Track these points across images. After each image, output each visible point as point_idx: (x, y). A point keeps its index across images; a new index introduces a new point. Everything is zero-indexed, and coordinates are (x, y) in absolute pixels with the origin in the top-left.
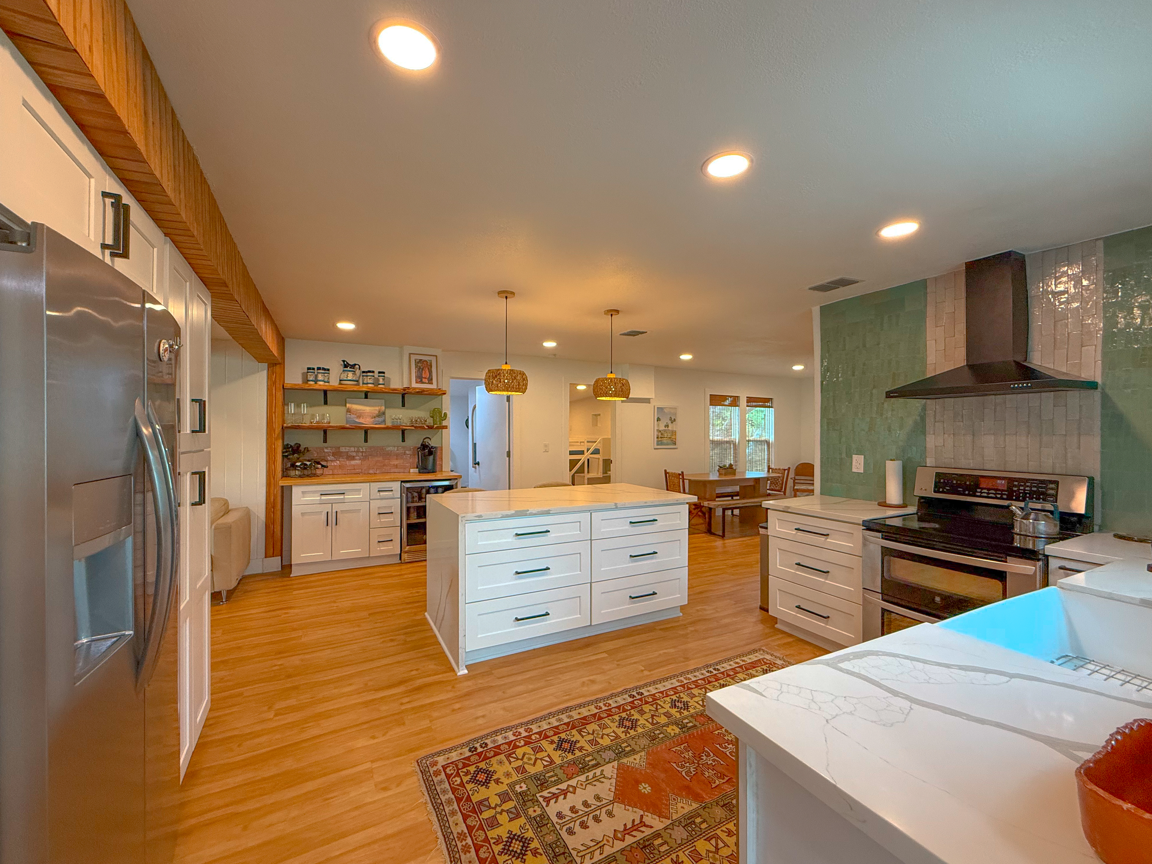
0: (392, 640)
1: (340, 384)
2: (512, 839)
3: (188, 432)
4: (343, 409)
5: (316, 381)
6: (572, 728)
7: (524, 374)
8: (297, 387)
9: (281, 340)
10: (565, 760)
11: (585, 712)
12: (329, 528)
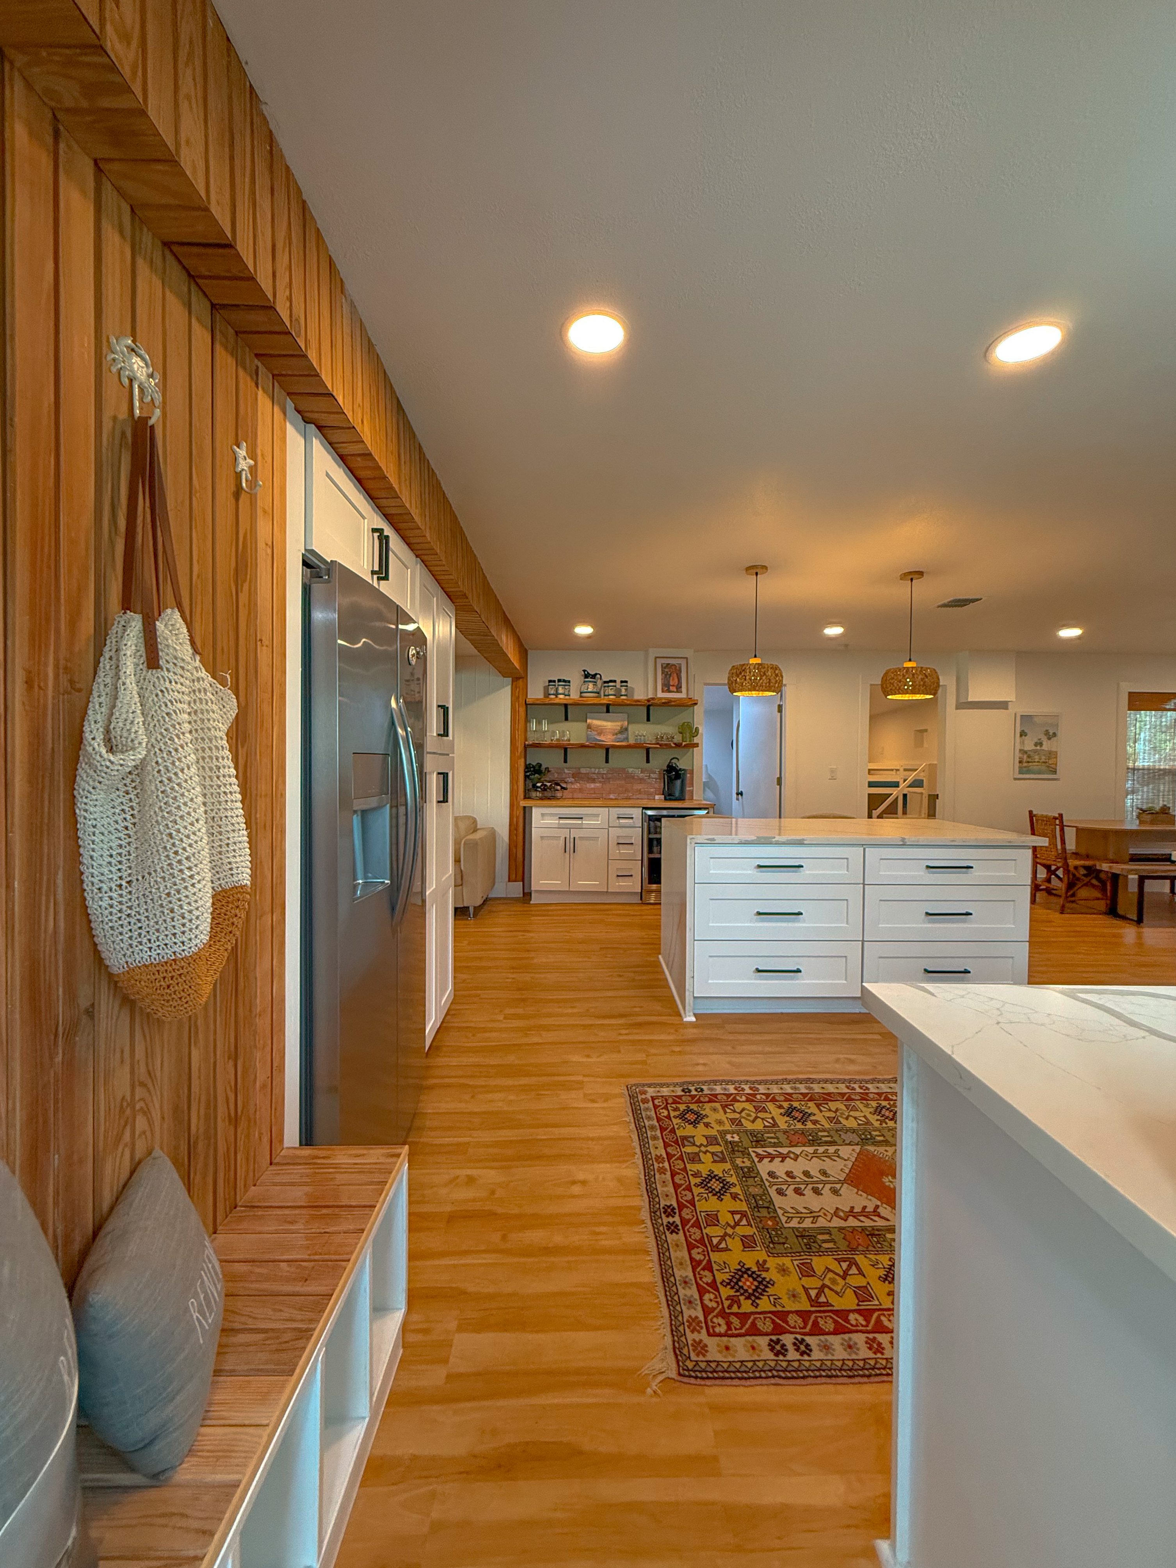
0: (620, 976)
1: (581, 697)
2: (712, 1178)
3: (435, 734)
4: (583, 726)
5: (557, 694)
6: (810, 1100)
7: (777, 668)
8: (538, 702)
9: (524, 653)
10: (792, 1127)
11: (830, 1088)
12: (567, 855)
